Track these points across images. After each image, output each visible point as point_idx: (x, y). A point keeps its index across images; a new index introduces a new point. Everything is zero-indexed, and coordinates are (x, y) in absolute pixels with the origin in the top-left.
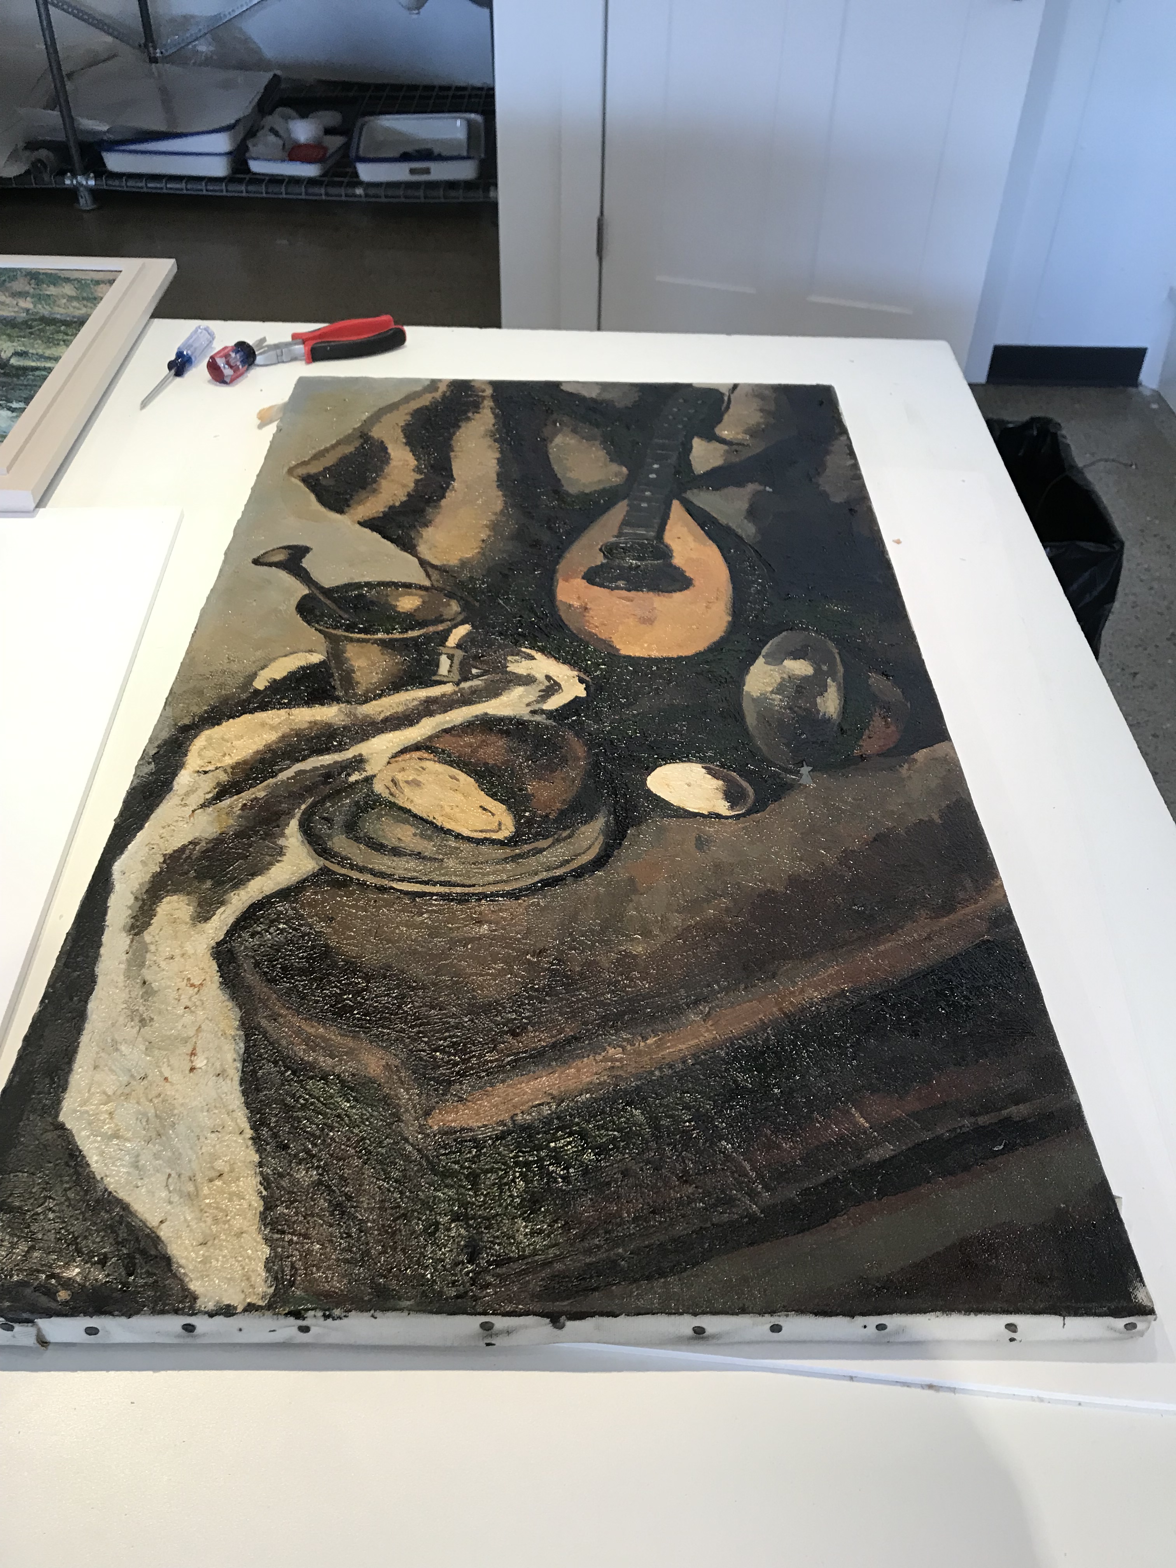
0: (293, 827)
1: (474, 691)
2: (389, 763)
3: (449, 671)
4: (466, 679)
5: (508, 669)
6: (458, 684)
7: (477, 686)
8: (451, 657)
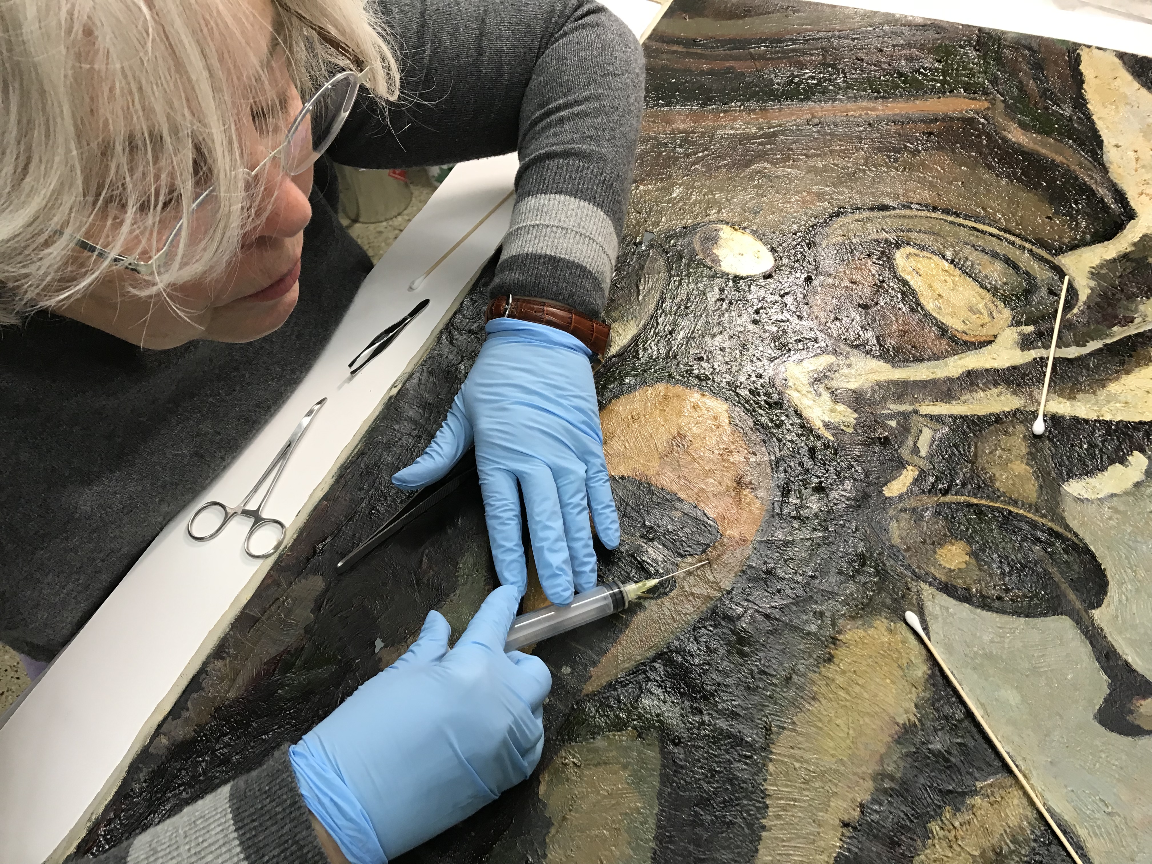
0: (1083, 295)
1: (900, 397)
2: (995, 337)
3: (921, 431)
4: (905, 415)
5: (856, 416)
6: (916, 412)
7: (894, 403)
8: (916, 450)
